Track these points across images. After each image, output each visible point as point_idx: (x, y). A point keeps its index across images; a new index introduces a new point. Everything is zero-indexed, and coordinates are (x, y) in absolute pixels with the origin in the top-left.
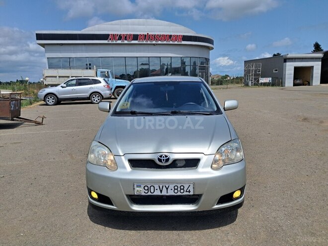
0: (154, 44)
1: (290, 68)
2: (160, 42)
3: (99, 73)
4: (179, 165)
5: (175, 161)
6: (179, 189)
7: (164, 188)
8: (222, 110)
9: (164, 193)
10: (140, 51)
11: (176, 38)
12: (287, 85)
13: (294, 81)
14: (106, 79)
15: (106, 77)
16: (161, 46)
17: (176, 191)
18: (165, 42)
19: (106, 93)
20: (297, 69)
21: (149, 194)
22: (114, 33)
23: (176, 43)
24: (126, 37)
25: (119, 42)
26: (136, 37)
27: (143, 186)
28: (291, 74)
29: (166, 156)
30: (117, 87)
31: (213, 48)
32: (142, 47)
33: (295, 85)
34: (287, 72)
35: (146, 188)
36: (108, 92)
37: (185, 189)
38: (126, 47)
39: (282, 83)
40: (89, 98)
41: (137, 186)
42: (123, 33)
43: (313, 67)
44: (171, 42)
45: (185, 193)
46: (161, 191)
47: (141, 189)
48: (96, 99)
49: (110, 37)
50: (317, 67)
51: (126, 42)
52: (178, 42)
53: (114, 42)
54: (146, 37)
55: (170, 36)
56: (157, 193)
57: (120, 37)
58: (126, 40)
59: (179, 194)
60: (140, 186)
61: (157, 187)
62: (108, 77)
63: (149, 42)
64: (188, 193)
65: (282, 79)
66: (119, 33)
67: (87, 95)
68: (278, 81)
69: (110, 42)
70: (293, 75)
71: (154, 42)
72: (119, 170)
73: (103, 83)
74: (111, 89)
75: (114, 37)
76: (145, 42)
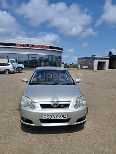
0: (36, 49)
1: (96, 62)
2: (39, 48)
3: (10, 61)
4: (61, 106)
5: (60, 105)
6: (62, 117)
7: (56, 116)
8: (75, 83)
9: (56, 118)
10: (30, 52)
11: (47, 47)
12: (95, 69)
13: (98, 67)
14: (13, 64)
15: (13, 63)
16: (40, 50)
17: (60, 117)
18: (41, 49)
19: (12, 70)
20: (99, 63)
21: (49, 119)
22: (18, 43)
23: (46, 49)
24: (24, 45)
25: (21, 47)
26: (28, 46)
27: (47, 115)
28: (96, 65)
29: (56, 103)
30: (18, 67)
31: (63, 52)
32: (31, 50)
33: (98, 69)
34: (95, 64)
35: (48, 116)
36: (13, 69)
37: (64, 117)
38: (24, 50)
39: (93, 68)
40: (4, 72)
41: (44, 116)
42: (22, 43)
43: (105, 62)
44: (44, 49)
45: (64, 118)
46: (54, 118)
47: (46, 117)
48: (7, 72)
49: (16, 45)
50: (107, 62)
51: (24, 47)
52: (47, 49)
53: (18, 47)
54: (33, 46)
55: (44, 46)
56: (53, 118)
57: (21, 45)
58: (23, 46)
59: (62, 118)
60: (46, 116)
61: (53, 116)
62: (14, 63)
63: (34, 48)
64: (65, 118)
65: (93, 66)
66: (21, 43)
67: (3, 70)
68: (91, 68)
69: (16, 47)
70: (97, 65)
71: (36, 48)
72: (36, 109)
73: (11, 65)
74: (15, 68)
75: (18, 45)
76: (32, 48)
